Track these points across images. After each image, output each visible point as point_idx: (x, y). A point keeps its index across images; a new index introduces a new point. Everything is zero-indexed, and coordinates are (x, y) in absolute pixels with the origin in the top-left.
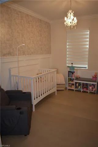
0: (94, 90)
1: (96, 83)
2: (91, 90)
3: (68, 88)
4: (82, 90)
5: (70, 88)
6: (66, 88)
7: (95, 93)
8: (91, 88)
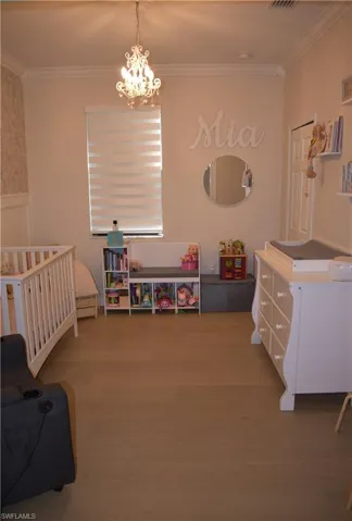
0: (192, 301)
1: (198, 280)
2: (184, 303)
3: (106, 308)
4: (154, 308)
5: (114, 307)
6: (101, 310)
7: (196, 311)
8: (182, 296)
